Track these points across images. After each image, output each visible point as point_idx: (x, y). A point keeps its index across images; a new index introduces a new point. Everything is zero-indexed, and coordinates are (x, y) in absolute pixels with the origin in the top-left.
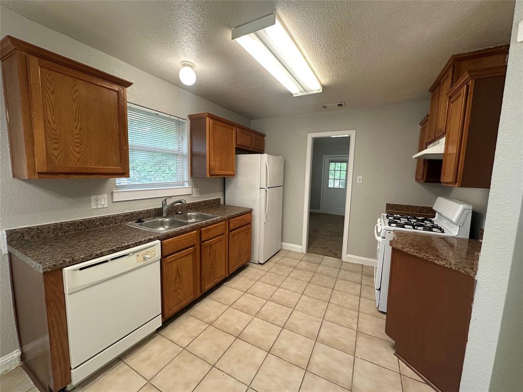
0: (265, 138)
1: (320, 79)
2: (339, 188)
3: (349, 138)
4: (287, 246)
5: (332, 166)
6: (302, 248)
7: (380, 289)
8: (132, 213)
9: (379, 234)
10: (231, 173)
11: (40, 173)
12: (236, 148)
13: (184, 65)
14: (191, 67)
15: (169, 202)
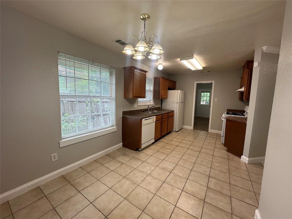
0: (176, 83)
1: (202, 65)
2: (206, 105)
3: (212, 83)
4: (185, 127)
5: (203, 94)
6: (192, 127)
7: (223, 136)
8: (141, 109)
9: (223, 118)
10: (166, 97)
11: (134, 97)
12: (168, 88)
13: (160, 64)
14: (161, 64)
15: (150, 107)
